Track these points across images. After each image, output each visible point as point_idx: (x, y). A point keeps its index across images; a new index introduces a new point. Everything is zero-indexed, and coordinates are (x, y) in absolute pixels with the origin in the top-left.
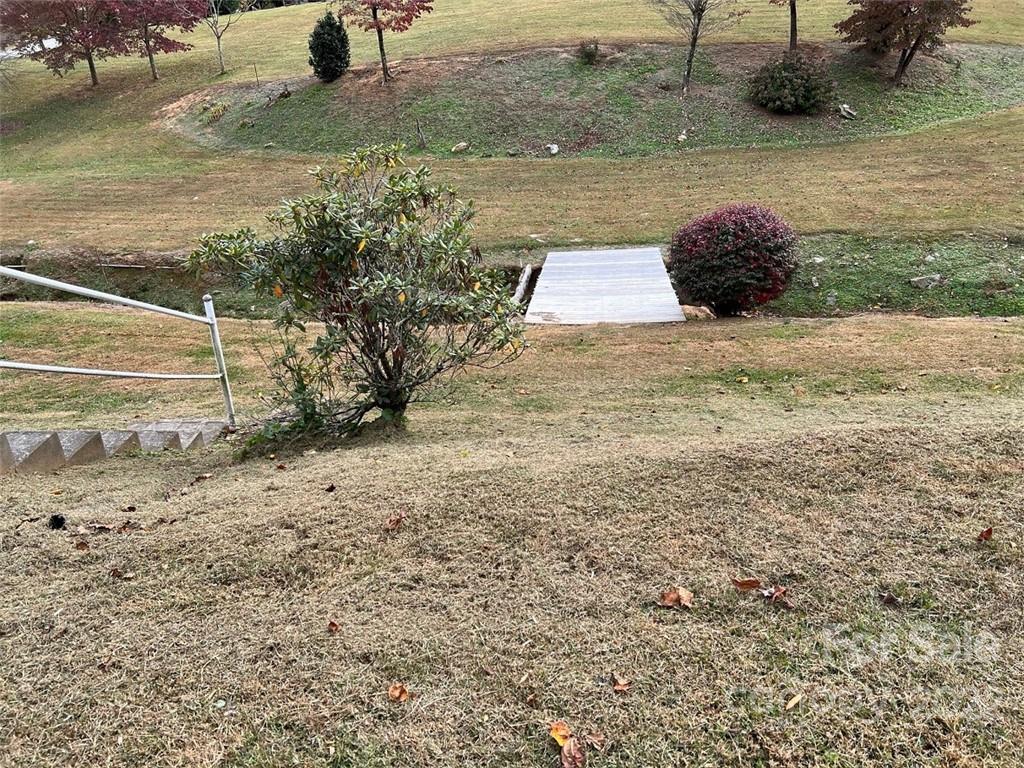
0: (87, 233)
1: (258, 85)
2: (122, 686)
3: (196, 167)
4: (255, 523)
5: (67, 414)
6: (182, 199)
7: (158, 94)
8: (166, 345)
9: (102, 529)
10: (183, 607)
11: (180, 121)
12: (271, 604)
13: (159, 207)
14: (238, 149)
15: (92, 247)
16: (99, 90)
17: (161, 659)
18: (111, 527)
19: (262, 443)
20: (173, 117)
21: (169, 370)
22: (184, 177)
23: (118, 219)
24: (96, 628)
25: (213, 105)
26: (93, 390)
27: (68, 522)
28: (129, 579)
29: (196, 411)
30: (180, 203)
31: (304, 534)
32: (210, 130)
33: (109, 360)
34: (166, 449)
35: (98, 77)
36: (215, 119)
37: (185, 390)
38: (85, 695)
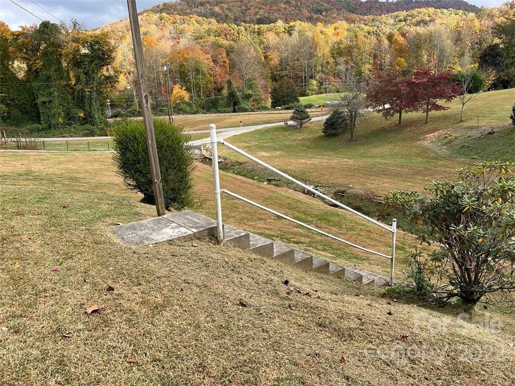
0: (373, 186)
1: (478, 127)
2: (264, 339)
3: (432, 164)
4: (347, 312)
5: (331, 255)
6: (420, 177)
7: (426, 129)
8: (382, 240)
9: (299, 292)
10: (299, 326)
11: (432, 142)
12: (328, 340)
13: (408, 180)
14: (457, 157)
15: (373, 192)
16: (401, 126)
17: (281, 337)
18: (302, 292)
19: (393, 292)
20: (429, 141)
21: (378, 251)
22: (424, 168)
23: (388, 182)
24: (270, 318)
25: (450, 136)
26: (344, 249)
27: (289, 284)
28: (292, 309)
29: (380, 271)
30: (418, 179)
31: (362, 324)
32: (445, 147)
33: (356, 239)
34: (354, 281)
35: (402, 121)
36: (450, 142)
37: (381, 262)
38: (253, 335)
